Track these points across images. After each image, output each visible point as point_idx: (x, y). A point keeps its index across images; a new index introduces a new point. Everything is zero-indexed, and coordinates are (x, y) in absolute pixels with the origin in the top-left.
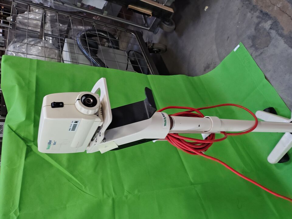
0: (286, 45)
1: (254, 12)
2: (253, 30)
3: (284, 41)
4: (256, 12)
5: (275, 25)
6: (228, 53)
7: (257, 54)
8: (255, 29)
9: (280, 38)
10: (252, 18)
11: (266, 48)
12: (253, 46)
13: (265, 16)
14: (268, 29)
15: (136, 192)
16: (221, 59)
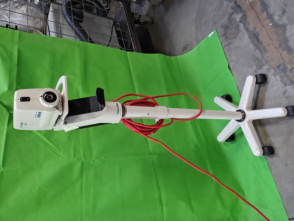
0: (249, 40)
1: (229, 2)
2: (227, 20)
3: (248, 36)
4: (231, 2)
5: (244, 19)
6: (204, 38)
7: (227, 43)
8: (228, 19)
9: (245, 32)
10: (227, 7)
11: (234, 40)
12: (224, 35)
13: (238, 7)
14: (238, 21)
15: (102, 158)
16: (198, 42)
